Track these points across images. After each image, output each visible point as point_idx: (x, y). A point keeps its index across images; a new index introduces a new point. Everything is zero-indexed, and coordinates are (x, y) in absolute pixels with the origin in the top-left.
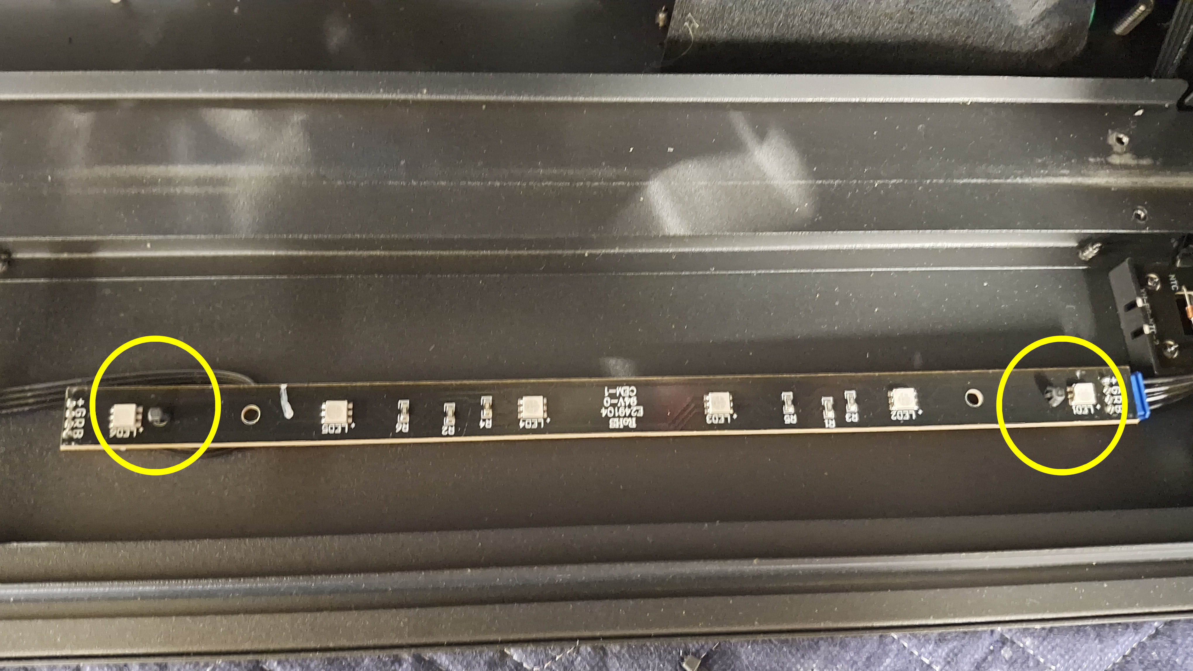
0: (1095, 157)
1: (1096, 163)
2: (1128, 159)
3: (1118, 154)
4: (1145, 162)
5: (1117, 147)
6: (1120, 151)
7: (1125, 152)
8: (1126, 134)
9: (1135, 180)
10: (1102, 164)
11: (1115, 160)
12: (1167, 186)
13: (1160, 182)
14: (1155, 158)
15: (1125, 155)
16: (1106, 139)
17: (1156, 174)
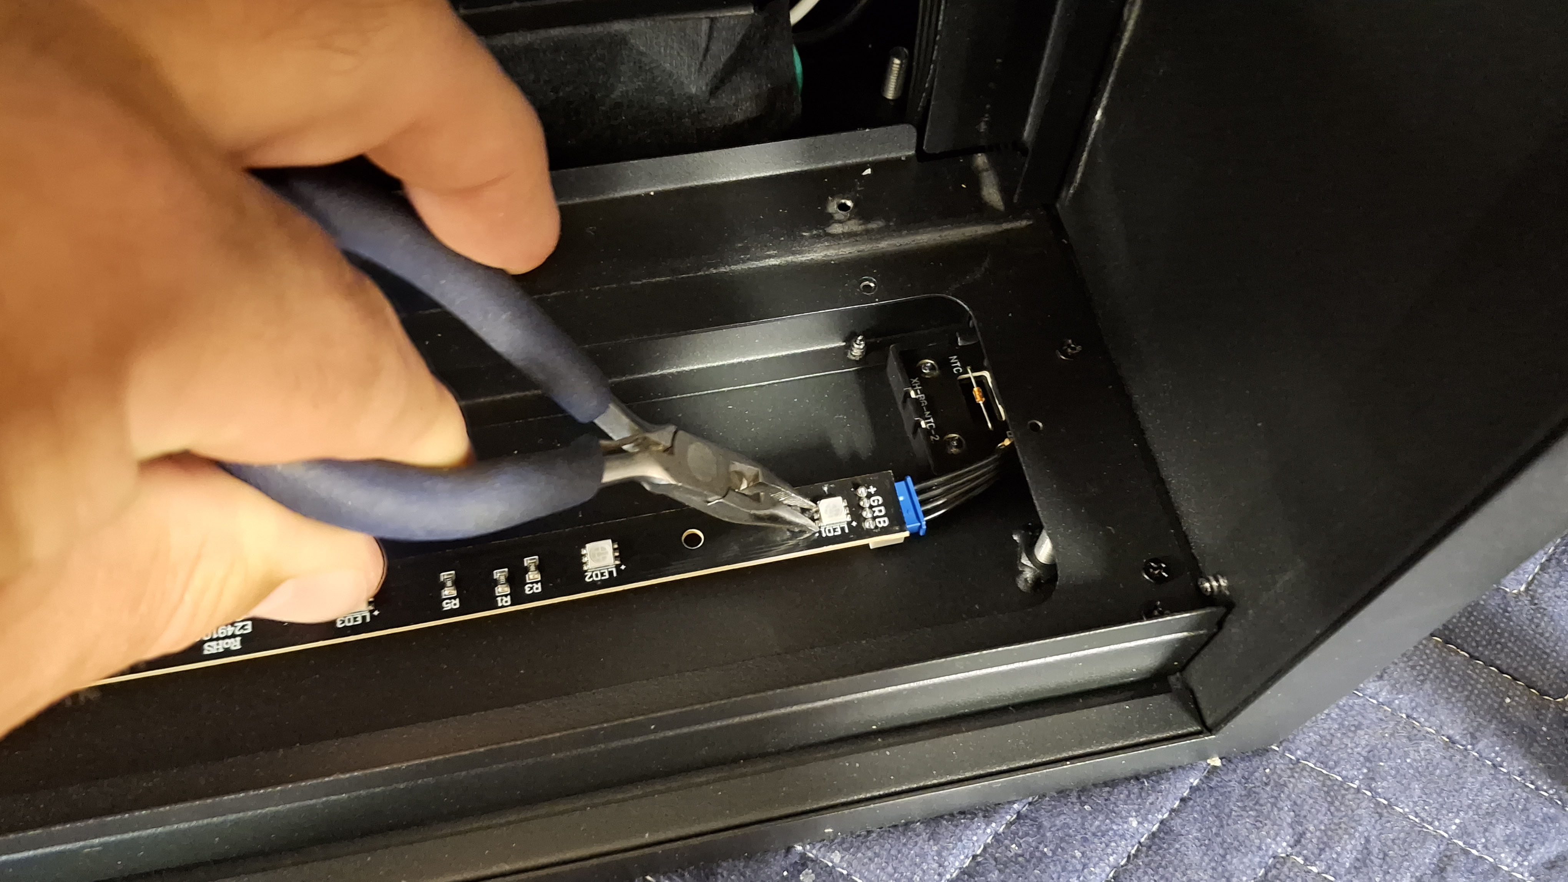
0: (809, 230)
1: (812, 237)
2: (854, 226)
3: (840, 222)
4: (873, 226)
5: (840, 215)
6: (842, 218)
7: (849, 219)
8: (848, 199)
9: (862, 247)
10: (819, 236)
11: (836, 229)
12: (902, 248)
13: (895, 245)
14: (888, 220)
15: (849, 222)
16: (825, 207)
17: (891, 236)
